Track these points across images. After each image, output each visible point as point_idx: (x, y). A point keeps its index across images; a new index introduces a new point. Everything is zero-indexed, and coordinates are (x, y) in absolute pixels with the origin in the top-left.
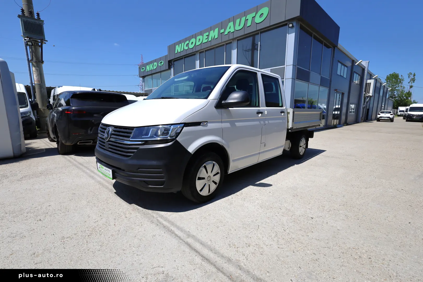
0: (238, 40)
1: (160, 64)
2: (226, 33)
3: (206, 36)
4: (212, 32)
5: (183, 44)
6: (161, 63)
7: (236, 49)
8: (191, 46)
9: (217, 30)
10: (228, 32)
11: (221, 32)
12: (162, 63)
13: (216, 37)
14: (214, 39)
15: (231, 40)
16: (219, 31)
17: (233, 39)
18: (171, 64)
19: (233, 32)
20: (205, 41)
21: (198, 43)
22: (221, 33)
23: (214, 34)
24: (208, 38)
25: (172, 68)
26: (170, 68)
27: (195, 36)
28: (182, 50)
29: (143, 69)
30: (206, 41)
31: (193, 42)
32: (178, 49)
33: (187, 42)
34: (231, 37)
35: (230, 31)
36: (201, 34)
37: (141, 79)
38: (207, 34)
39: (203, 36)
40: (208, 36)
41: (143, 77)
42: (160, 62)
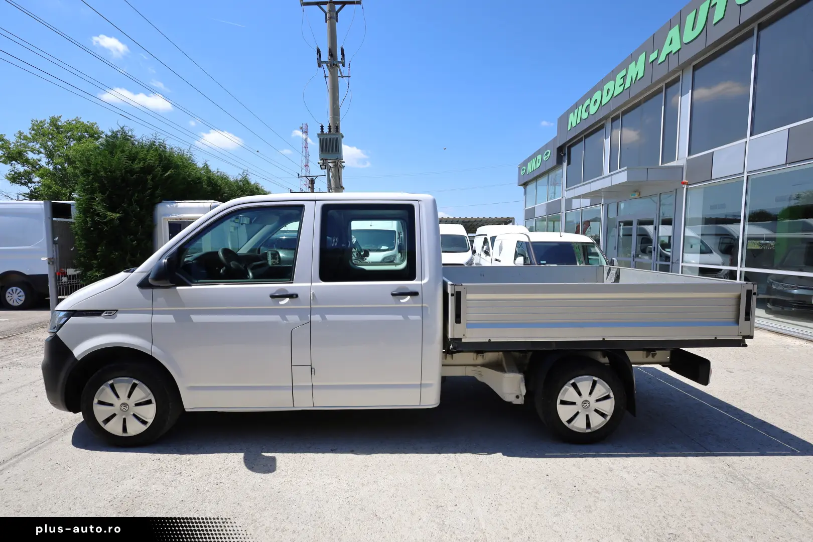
0: (695, 68)
1: (546, 157)
2: (662, 58)
3: (621, 78)
4: (632, 66)
5: (580, 108)
6: (546, 155)
7: (690, 91)
8: (593, 109)
9: (642, 58)
10: (667, 55)
11: (651, 60)
12: (549, 155)
13: (640, 75)
14: (636, 82)
15: (675, 71)
16: (647, 58)
17: (682, 68)
18: (562, 155)
19: (679, 50)
20: (619, 90)
21: (606, 100)
22: (651, 63)
23: (637, 69)
24: (624, 83)
25: (565, 162)
26: (559, 162)
27: (599, 87)
28: (578, 121)
29: (523, 170)
30: (621, 89)
31: (596, 100)
32: (573, 120)
33: (587, 102)
34: (674, 65)
35: (672, 51)
36: (612, 77)
37: (522, 188)
38: (623, 73)
39: (615, 81)
40: (624, 77)
41: (525, 185)
42: (545, 153)
